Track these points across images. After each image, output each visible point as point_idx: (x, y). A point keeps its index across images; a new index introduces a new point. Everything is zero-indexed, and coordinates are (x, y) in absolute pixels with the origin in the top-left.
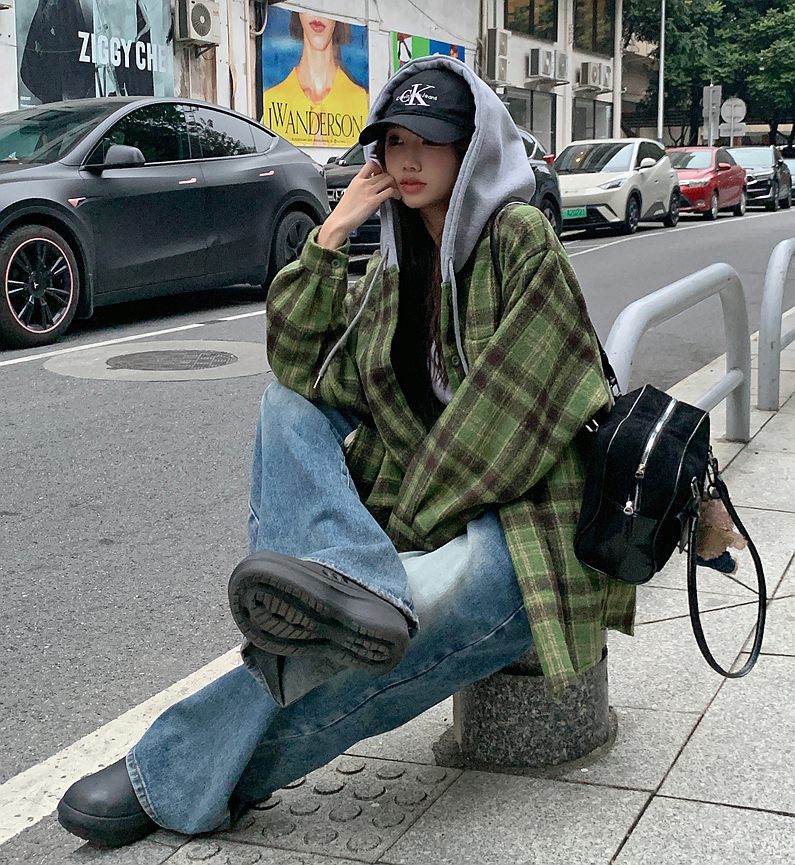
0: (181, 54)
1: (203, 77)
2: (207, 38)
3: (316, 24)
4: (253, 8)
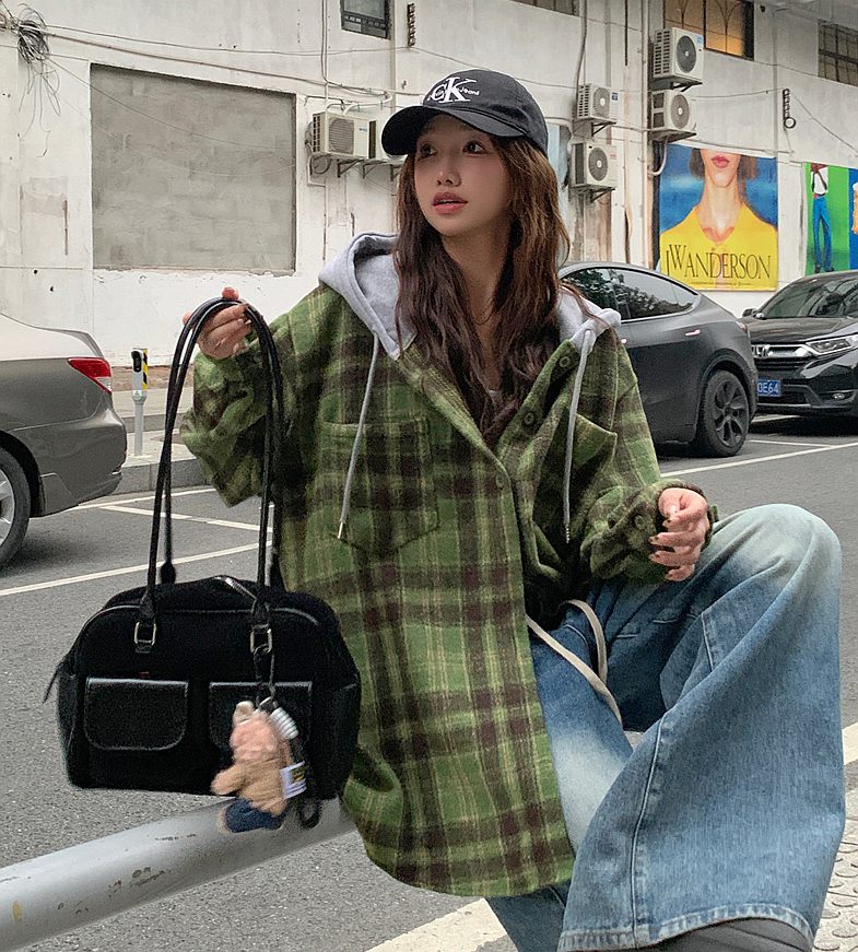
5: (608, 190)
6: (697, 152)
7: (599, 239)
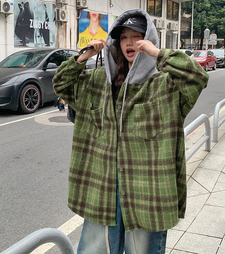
0: (57, 25)
1: (63, 30)
2: (64, 20)
3: (94, 15)
4: (77, 11)
7: (63, 35)
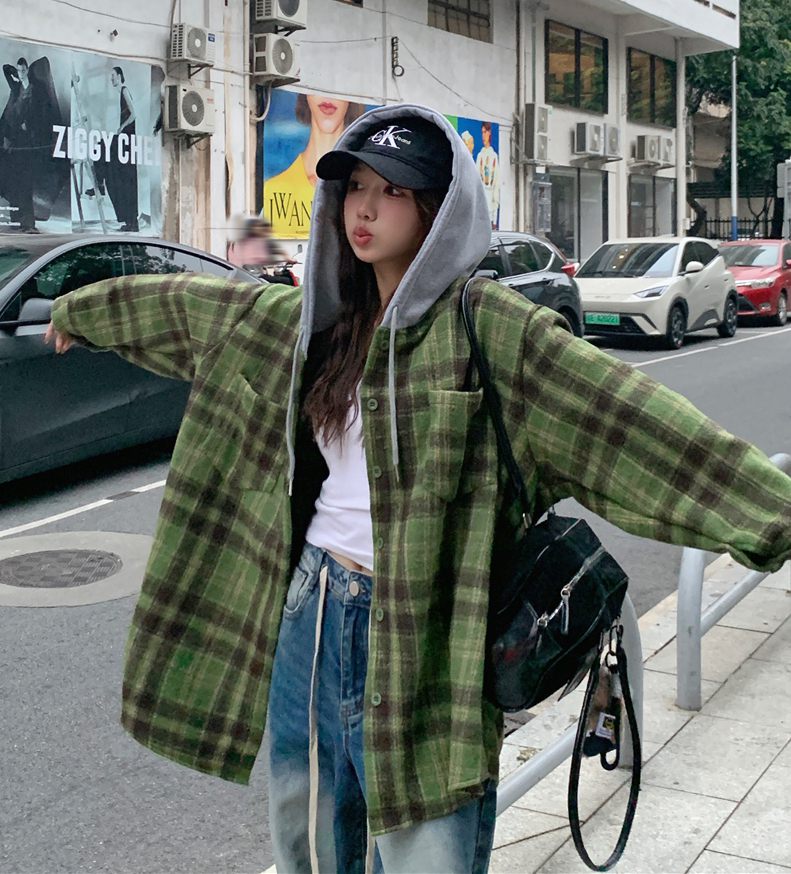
4: (254, 92)
5: (206, 136)
6: (303, 99)
7: (197, 187)
